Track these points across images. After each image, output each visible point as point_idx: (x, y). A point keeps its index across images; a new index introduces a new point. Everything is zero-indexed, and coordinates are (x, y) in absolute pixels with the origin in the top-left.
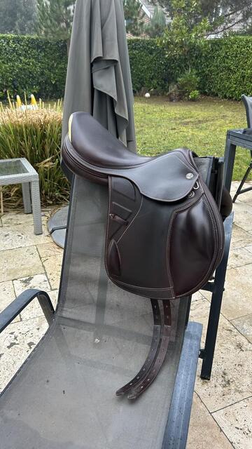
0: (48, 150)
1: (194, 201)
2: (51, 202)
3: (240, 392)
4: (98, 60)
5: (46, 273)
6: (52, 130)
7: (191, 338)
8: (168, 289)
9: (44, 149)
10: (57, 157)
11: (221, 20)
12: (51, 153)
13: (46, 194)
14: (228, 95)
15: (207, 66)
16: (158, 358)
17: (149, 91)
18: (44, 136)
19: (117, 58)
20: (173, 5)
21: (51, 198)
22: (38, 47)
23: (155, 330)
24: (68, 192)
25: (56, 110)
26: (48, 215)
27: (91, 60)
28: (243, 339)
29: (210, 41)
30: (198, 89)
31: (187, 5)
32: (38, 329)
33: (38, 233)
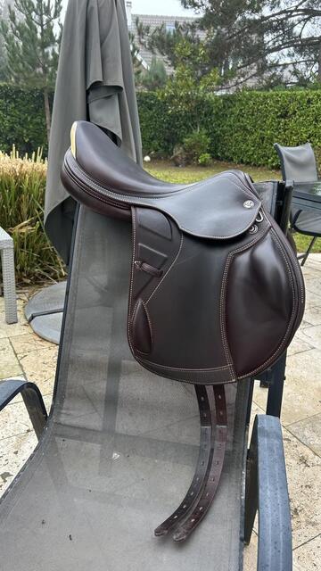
0: (25, 210)
1: (258, 237)
2: (29, 281)
3: (314, 524)
4: (96, 85)
5: (24, 374)
6: (30, 183)
7: (268, 436)
8: (224, 368)
9: (19, 209)
10: (38, 220)
11: (233, 74)
12: (30, 214)
13: (22, 270)
14: (244, 160)
15: (219, 125)
16: (211, 474)
17: (148, 154)
18: (19, 191)
19: (121, 84)
20: (175, 52)
21: (29, 276)
22: (7, 96)
23: (203, 434)
24: (52, 267)
25: (35, 160)
26: (25, 298)
27: (86, 84)
28: (307, 452)
29: (221, 97)
30: (209, 152)
31: (193, 53)
32: (16, 453)
33: (12, 321)
